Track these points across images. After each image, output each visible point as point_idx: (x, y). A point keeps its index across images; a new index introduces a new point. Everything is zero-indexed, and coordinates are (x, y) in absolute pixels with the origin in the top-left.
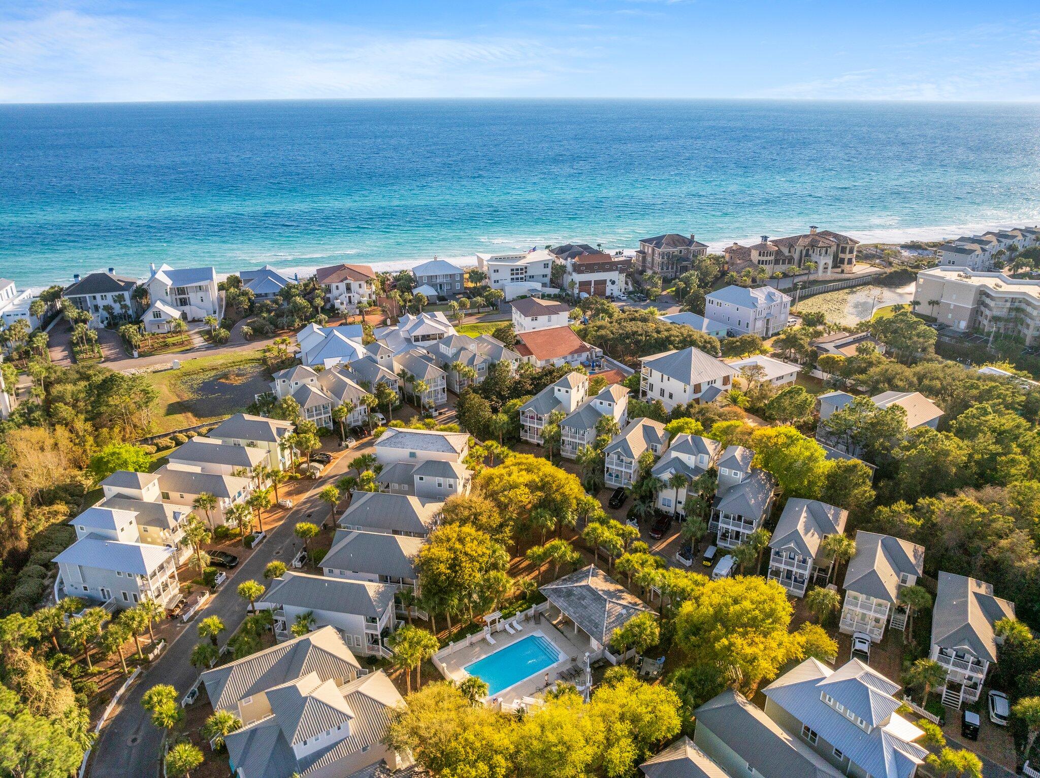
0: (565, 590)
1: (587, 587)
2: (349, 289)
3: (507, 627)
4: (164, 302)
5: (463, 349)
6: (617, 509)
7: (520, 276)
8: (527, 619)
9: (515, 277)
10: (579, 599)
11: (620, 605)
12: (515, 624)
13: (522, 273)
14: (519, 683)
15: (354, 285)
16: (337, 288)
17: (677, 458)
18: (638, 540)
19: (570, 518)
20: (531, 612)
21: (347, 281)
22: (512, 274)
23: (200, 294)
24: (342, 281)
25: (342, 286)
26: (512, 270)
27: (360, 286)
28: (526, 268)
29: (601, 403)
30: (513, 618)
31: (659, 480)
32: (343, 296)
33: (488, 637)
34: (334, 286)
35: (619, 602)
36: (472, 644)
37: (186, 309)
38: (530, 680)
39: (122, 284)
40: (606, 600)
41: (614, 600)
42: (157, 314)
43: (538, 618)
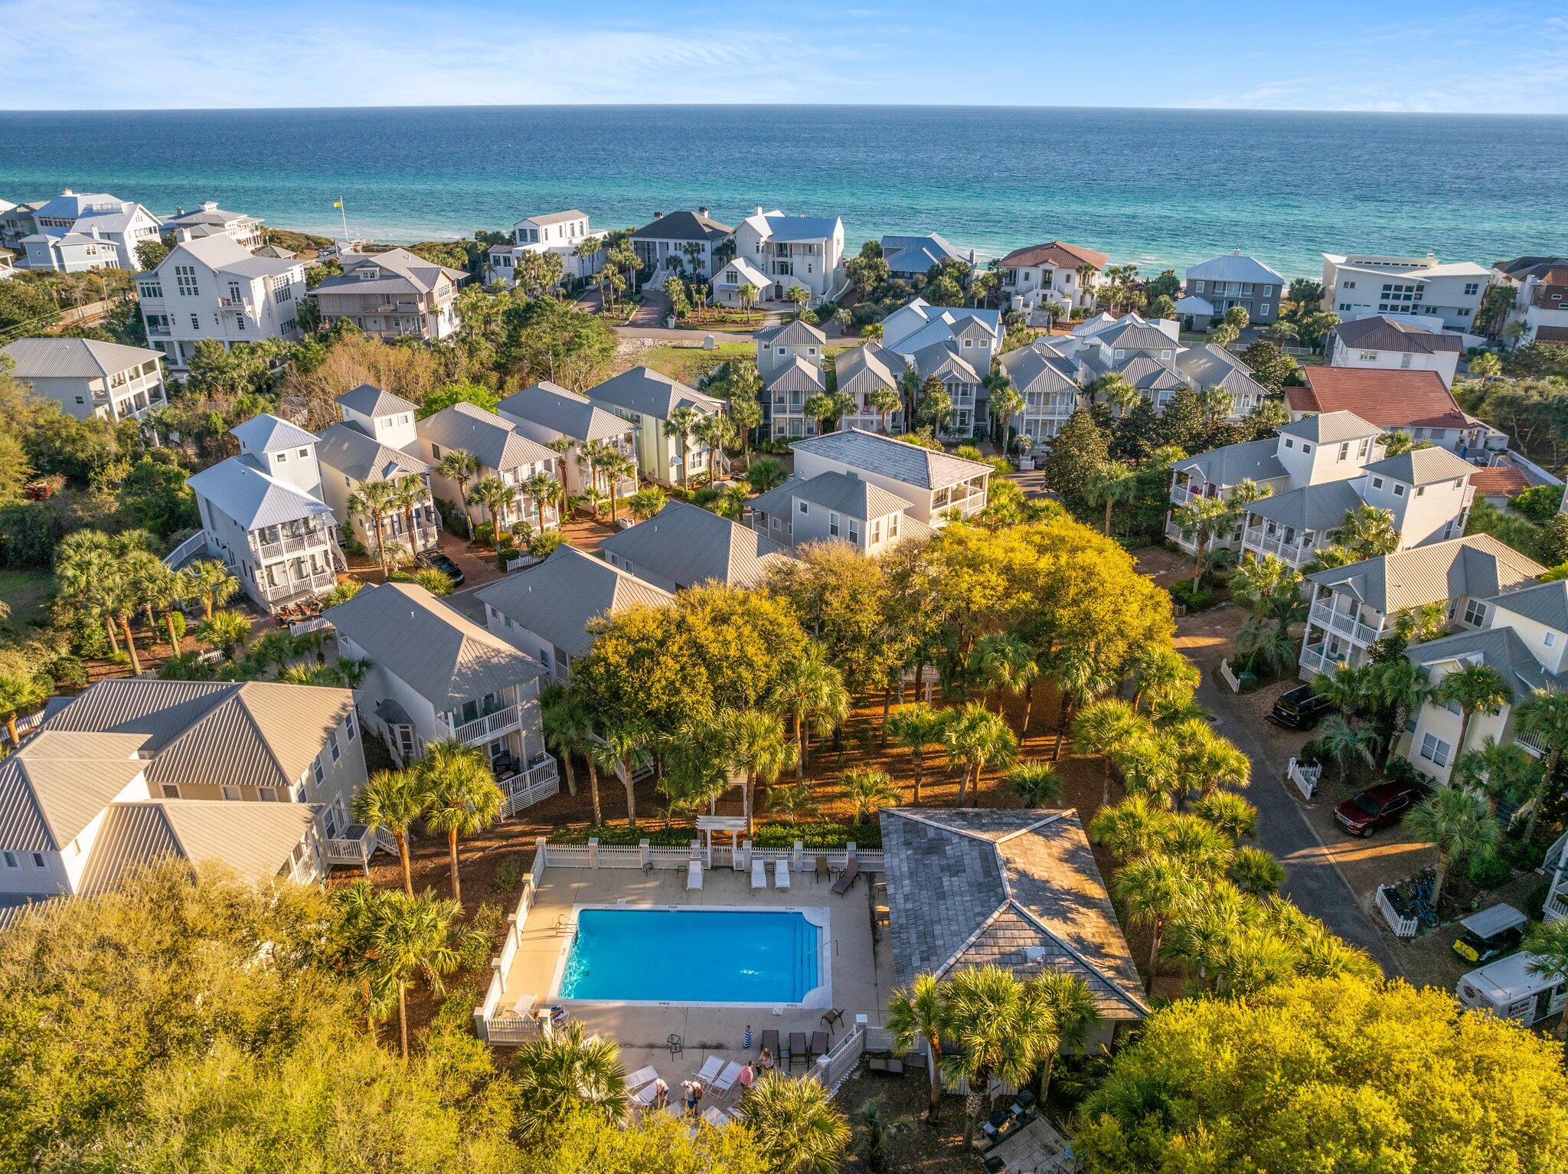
0: (931, 834)
1: (987, 852)
2: (1047, 283)
3: (758, 867)
4: (750, 262)
5: (1143, 354)
6: (1287, 728)
7: (1401, 303)
8: (822, 872)
9: (1390, 302)
10: (943, 869)
11: (1039, 929)
12: (782, 867)
13: (1408, 298)
14: (655, 1003)
15: (1058, 277)
16: (1027, 277)
17: (1509, 631)
18: (1233, 788)
19: (1082, 680)
20: (841, 860)
21: (1046, 267)
22: (1385, 296)
23: (809, 259)
24: (1036, 265)
25: (1037, 275)
26: (1387, 287)
27: (1068, 279)
28: (1420, 288)
29: (1378, 483)
30: (781, 852)
31: (1423, 675)
32: (1034, 292)
33: (696, 868)
34: (1021, 273)
35: (1044, 922)
36: (649, 868)
37: (784, 280)
38: (685, 1011)
39: (707, 230)
40: (1003, 898)
41: (1032, 912)
42: (733, 276)
43: (845, 883)
